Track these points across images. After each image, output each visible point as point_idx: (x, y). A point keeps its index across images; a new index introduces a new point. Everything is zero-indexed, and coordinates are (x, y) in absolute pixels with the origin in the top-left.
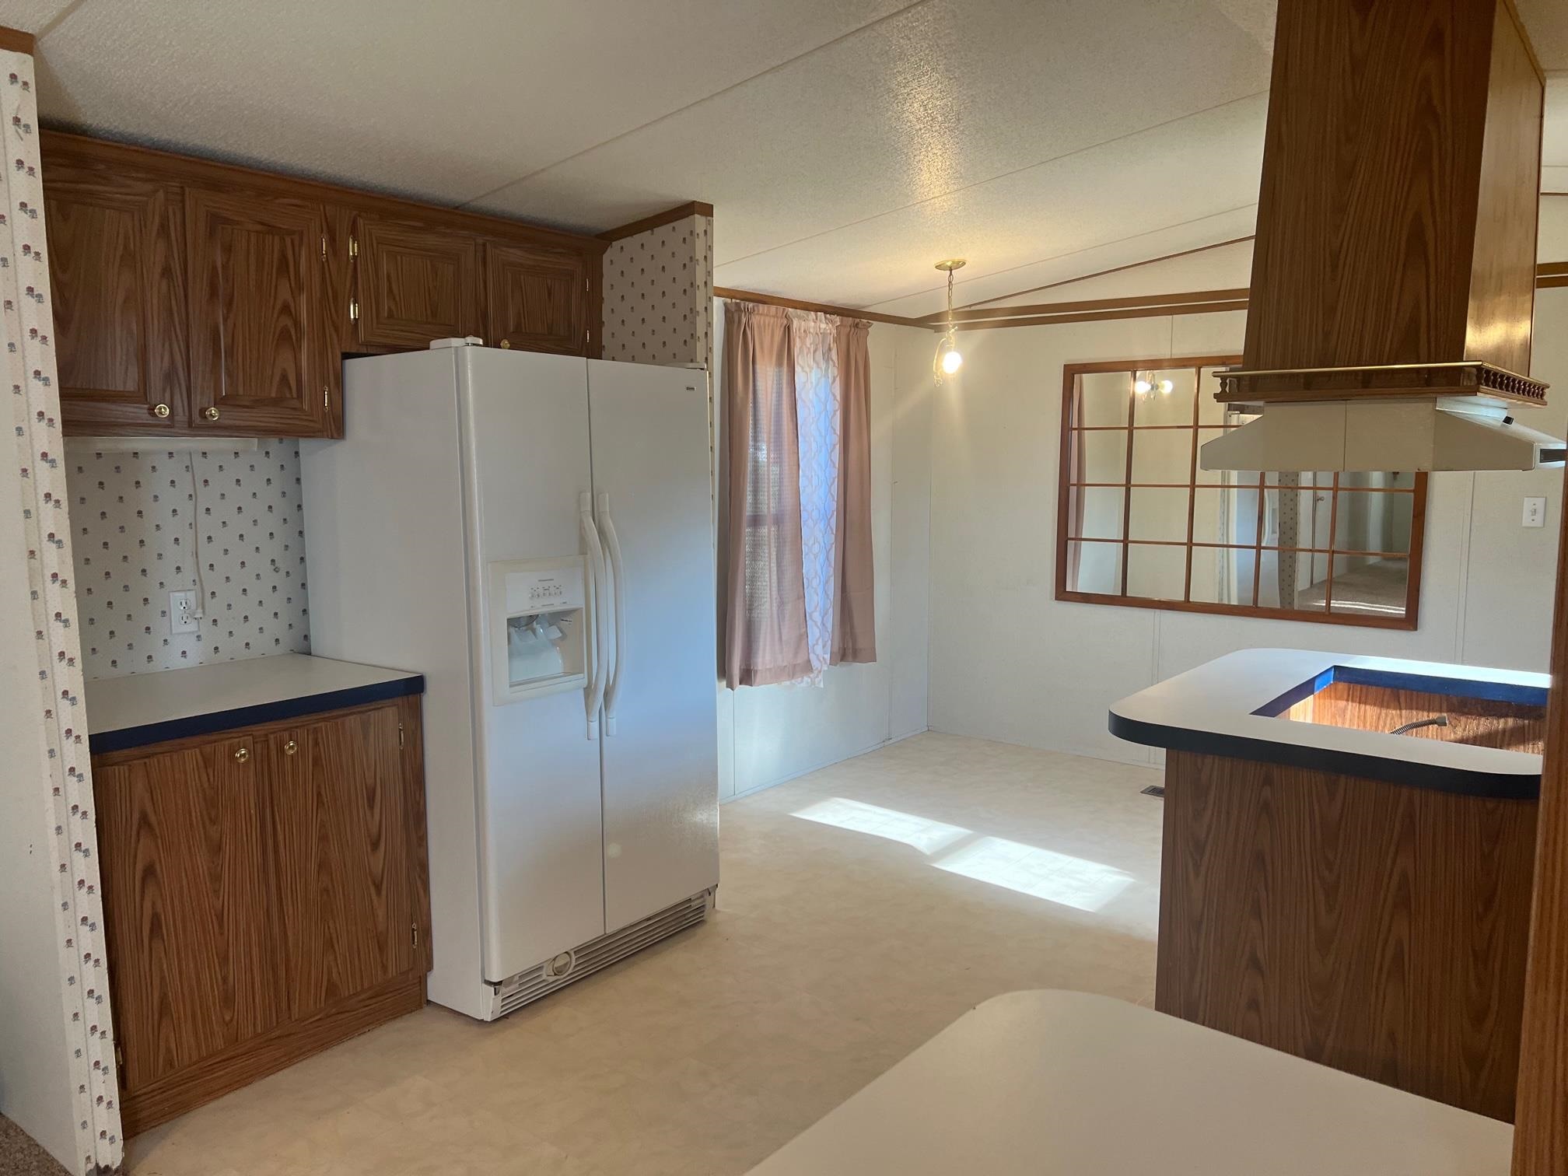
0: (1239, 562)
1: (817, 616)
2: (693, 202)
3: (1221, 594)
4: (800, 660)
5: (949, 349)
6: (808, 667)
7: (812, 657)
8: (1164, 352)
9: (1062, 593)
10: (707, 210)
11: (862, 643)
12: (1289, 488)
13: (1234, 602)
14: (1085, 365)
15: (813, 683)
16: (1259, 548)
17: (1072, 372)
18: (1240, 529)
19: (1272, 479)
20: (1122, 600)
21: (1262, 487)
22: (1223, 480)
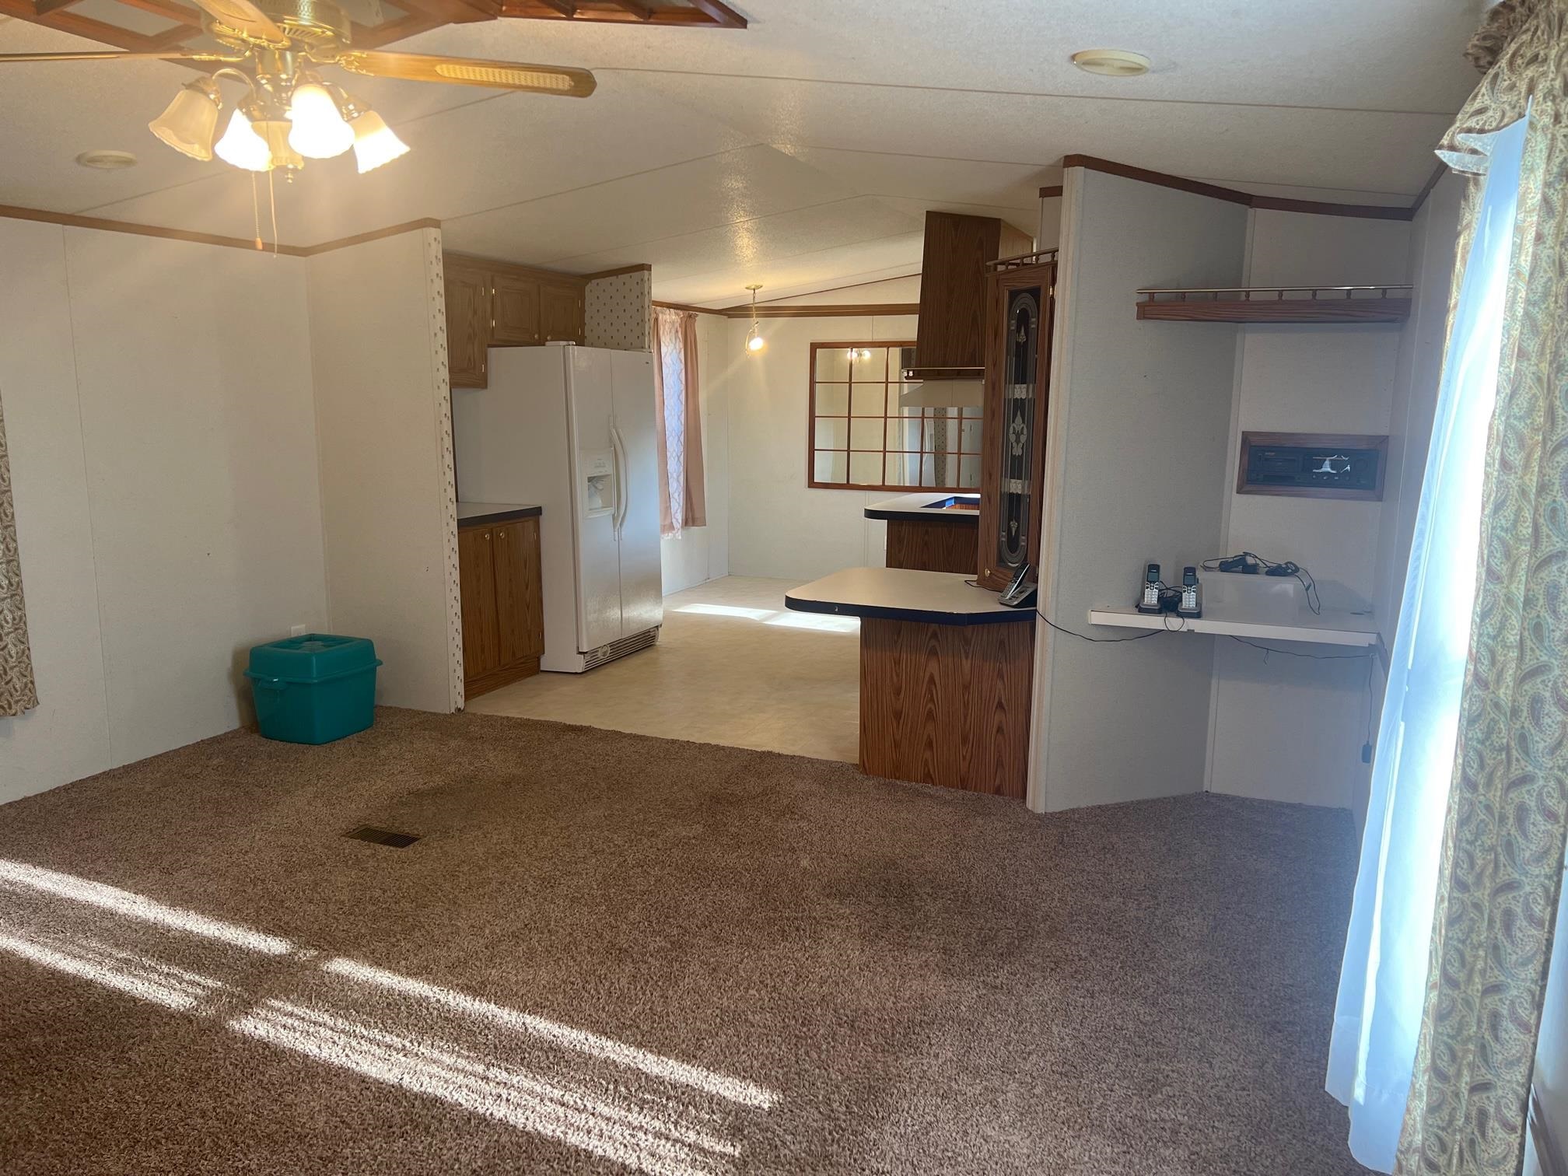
0: (910, 463)
1: (676, 495)
2: (643, 264)
3: (899, 482)
4: (667, 522)
5: (754, 337)
6: (671, 527)
7: (674, 521)
8: (867, 338)
9: (812, 484)
10: (649, 268)
11: (697, 515)
12: (940, 418)
13: (907, 484)
14: (823, 343)
15: (674, 536)
16: (922, 453)
17: (814, 347)
18: (910, 441)
19: (929, 412)
20: (848, 486)
21: (923, 418)
22: (899, 413)
